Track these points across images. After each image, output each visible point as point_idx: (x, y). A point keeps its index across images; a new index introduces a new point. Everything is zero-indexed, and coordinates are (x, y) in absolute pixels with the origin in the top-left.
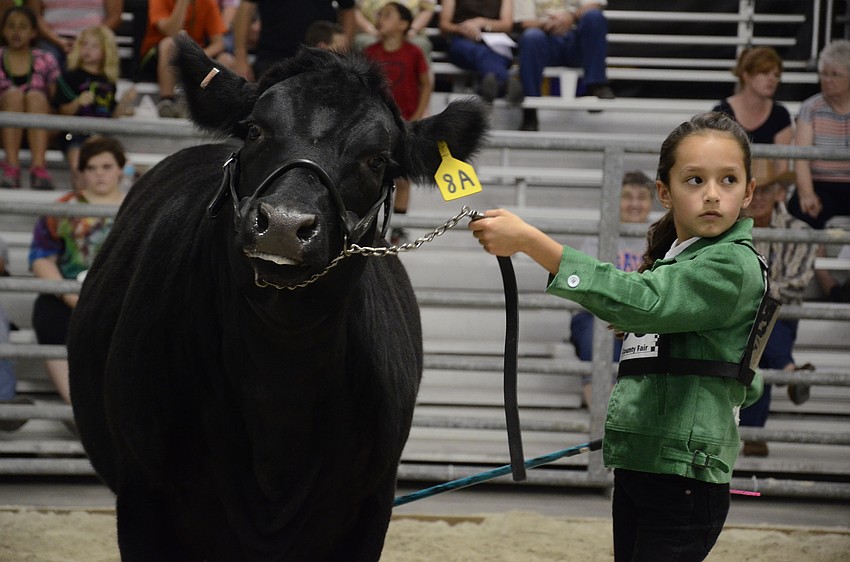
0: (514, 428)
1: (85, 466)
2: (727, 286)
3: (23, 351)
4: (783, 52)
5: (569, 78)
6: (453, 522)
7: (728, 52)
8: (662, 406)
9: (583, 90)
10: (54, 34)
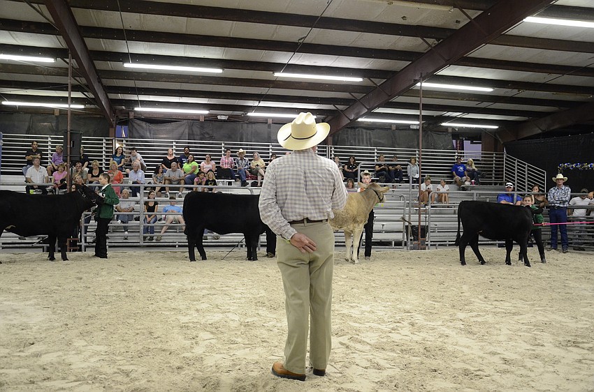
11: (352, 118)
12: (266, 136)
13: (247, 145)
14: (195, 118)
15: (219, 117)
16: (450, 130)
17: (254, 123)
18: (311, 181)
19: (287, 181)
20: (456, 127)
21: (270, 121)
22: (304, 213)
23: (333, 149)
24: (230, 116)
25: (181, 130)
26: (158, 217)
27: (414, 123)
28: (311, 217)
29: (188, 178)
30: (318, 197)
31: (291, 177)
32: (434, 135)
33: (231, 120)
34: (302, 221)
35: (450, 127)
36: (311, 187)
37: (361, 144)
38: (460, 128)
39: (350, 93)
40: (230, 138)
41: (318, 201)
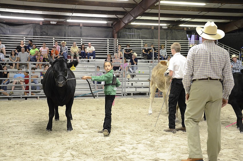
0: (91, 90)
1: (45, 96)
2: (109, 76)
3: (40, 85)
4: (111, 55)
5: (92, 57)
6: (82, 100)
7: (107, 55)
8: (106, 88)
9: (93, 58)
10: (42, 55)
11: (126, 22)
12: (79, 34)
13: (68, 39)
14: (37, 23)
15: (51, 23)
16: (185, 29)
17: (72, 26)
18: (213, 58)
19: (200, 57)
20: (189, 27)
21: (81, 25)
22: (208, 75)
23: (118, 40)
24: (58, 22)
25: (29, 30)
26: (11, 81)
27: (164, 25)
28: (213, 77)
29: (32, 58)
30: (216, 67)
31: (202, 55)
32: (176, 32)
33: (58, 24)
34: (207, 79)
35: (185, 27)
36: (213, 61)
37: (134, 37)
38: (191, 28)
39: (123, 8)
40: (58, 35)
41: (216, 69)
